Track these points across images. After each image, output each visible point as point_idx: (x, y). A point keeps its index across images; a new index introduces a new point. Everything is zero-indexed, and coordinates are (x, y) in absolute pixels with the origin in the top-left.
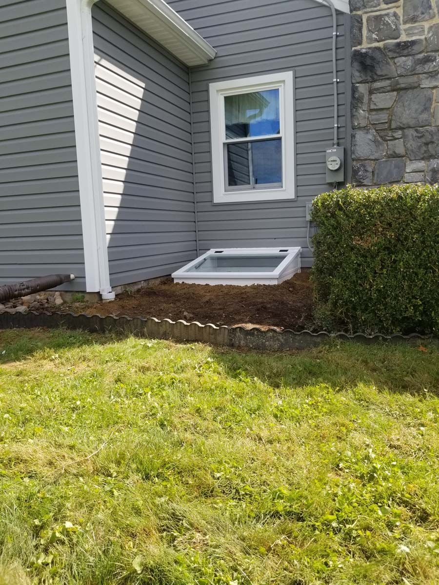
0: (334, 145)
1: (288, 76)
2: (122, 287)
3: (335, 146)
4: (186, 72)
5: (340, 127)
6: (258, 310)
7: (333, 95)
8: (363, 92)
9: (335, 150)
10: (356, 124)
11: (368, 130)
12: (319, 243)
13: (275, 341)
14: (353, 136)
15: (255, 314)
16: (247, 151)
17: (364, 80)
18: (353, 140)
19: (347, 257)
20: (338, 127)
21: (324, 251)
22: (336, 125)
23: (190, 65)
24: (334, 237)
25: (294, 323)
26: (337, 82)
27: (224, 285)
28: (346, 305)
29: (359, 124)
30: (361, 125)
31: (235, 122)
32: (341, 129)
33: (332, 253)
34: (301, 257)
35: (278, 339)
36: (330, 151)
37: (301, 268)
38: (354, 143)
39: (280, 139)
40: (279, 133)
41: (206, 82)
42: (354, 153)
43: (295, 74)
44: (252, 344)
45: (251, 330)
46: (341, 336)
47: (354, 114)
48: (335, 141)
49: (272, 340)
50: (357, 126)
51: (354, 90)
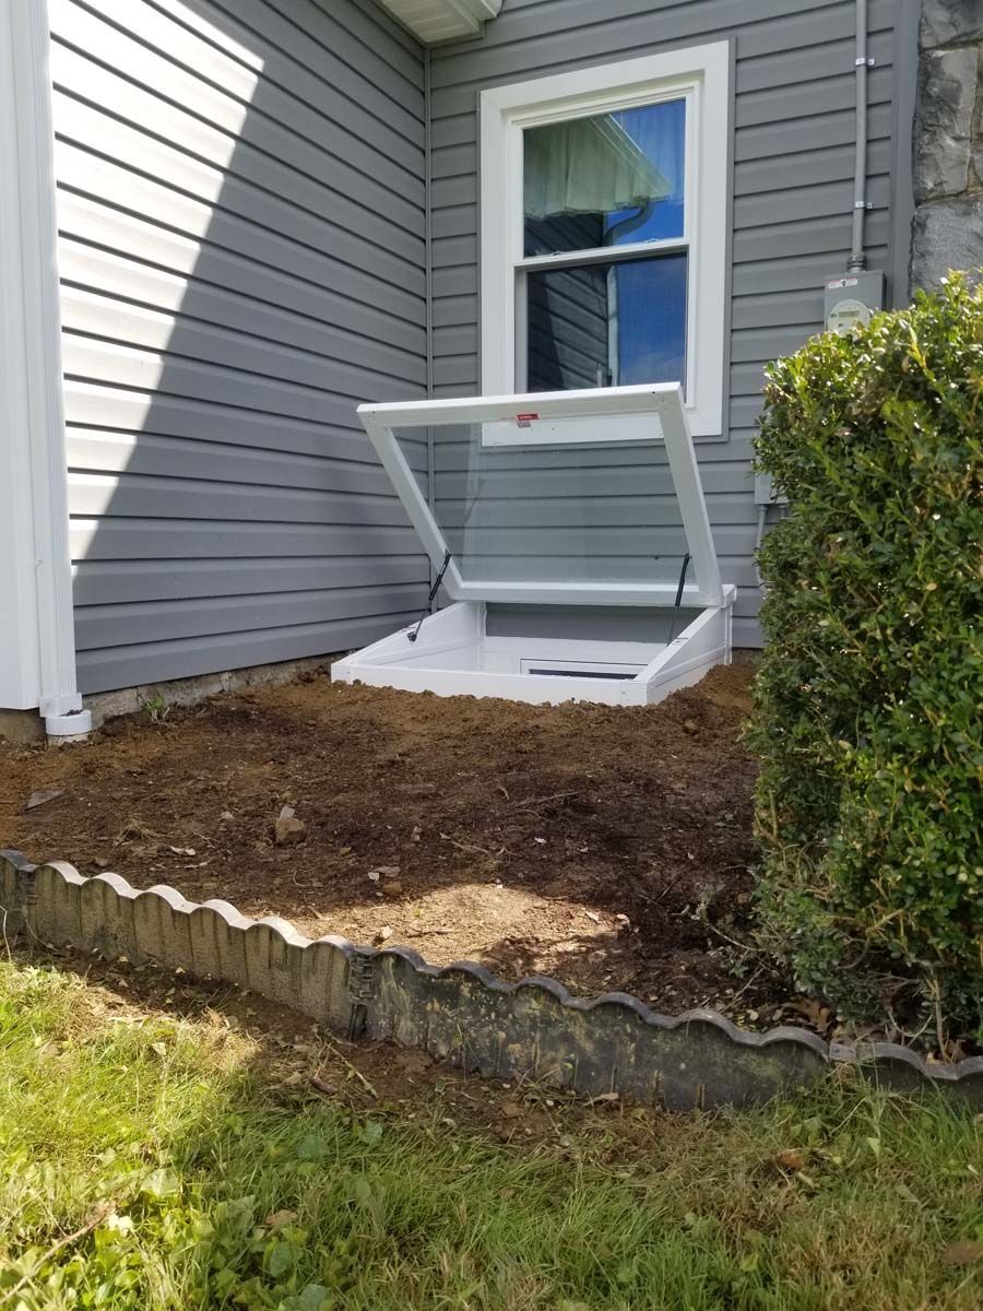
0: (850, 265)
1: (714, 57)
2: (143, 691)
3: (855, 270)
4: (415, 58)
5: (874, 210)
6: (551, 813)
7: (854, 109)
8: (958, 76)
9: (855, 282)
10: (930, 185)
11: (969, 203)
12: (788, 569)
13: (553, 1047)
14: (918, 226)
15: (533, 835)
16: (606, 320)
17: (965, 34)
18: (918, 237)
19: (938, 648)
20: (867, 212)
21: (811, 607)
22: (859, 204)
23: (427, 41)
24: (866, 540)
25: (678, 888)
26: (869, 69)
27: (479, 697)
28: (923, 894)
29: (941, 183)
30: (947, 188)
31: (552, 209)
32: (876, 218)
33: (853, 623)
34: (733, 617)
35: (568, 1039)
36: (838, 285)
37: (734, 649)
38: (922, 248)
39: (681, 253)
40: (681, 234)
41: (471, 88)
42: (919, 282)
43: (735, 47)
44: (448, 1040)
45: (445, 973)
46: (891, 1071)
47: (925, 150)
48: (857, 253)
49: (538, 1036)
50: (932, 191)
51: (927, 70)
